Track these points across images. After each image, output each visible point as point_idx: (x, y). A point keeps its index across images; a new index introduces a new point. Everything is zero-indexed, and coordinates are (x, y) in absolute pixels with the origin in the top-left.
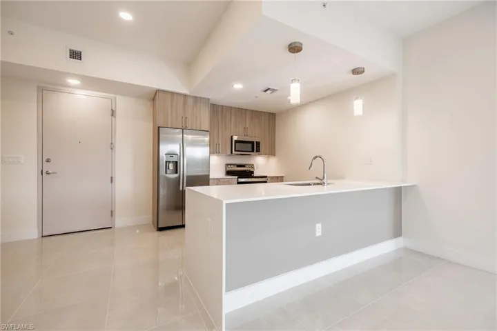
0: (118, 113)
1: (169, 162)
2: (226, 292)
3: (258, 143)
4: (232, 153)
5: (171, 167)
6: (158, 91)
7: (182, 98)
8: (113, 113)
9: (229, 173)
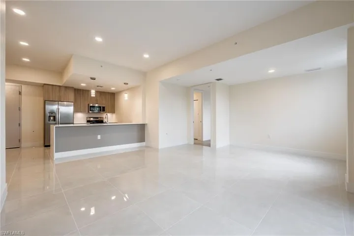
0: (23, 93)
1: (51, 116)
2: (56, 152)
3: (104, 108)
4: (88, 112)
5: (52, 118)
6: (45, 84)
7: (58, 88)
8: (20, 93)
9: (88, 121)
